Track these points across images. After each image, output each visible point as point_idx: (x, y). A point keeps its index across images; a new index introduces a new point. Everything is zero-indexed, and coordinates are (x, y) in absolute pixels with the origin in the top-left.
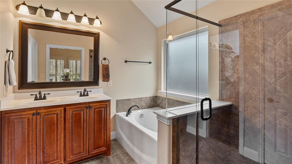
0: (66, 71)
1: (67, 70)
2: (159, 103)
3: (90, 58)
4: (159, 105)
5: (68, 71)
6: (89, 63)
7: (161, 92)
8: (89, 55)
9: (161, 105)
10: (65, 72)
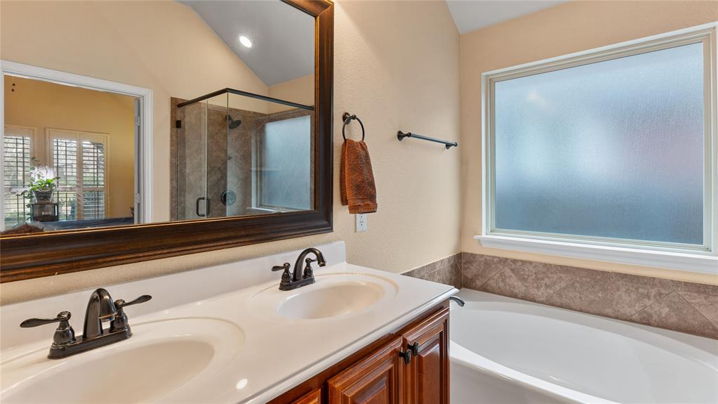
0: (39, 176)
1: (44, 172)
2: (469, 276)
3: (175, 129)
4: (472, 280)
5: (48, 175)
6: (171, 146)
7: (479, 240)
8: (172, 117)
9: (479, 283)
10: (37, 179)
